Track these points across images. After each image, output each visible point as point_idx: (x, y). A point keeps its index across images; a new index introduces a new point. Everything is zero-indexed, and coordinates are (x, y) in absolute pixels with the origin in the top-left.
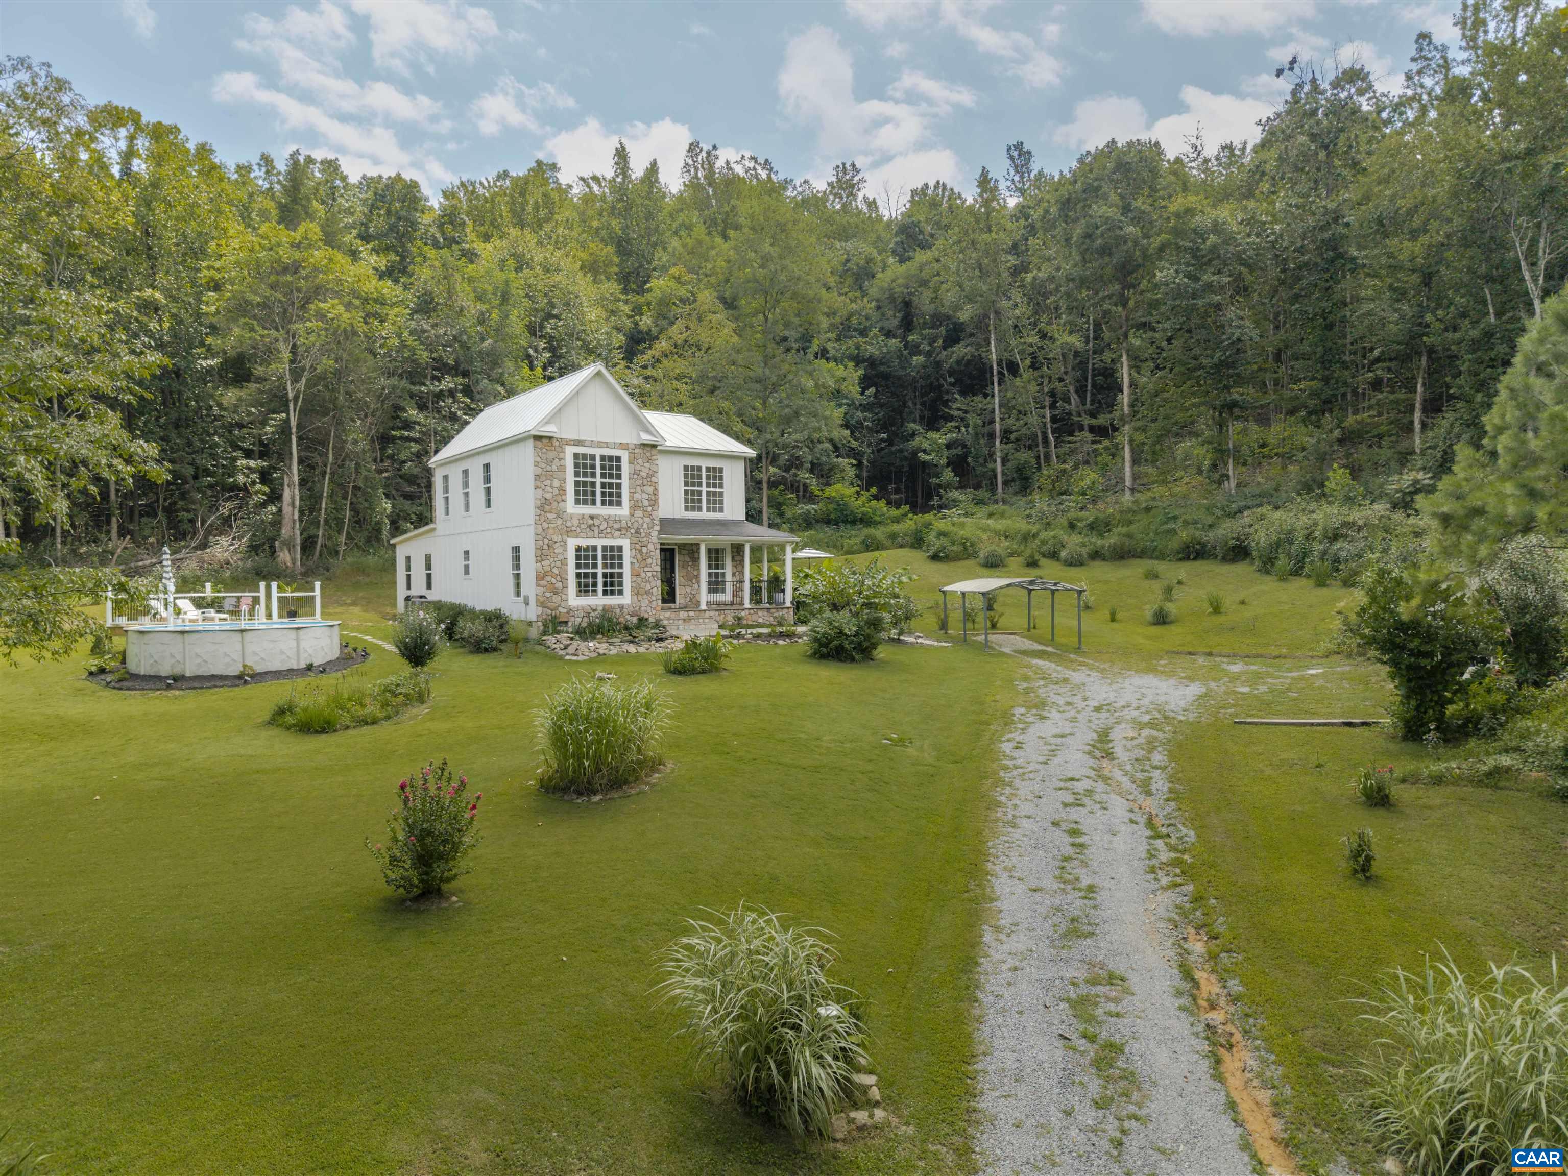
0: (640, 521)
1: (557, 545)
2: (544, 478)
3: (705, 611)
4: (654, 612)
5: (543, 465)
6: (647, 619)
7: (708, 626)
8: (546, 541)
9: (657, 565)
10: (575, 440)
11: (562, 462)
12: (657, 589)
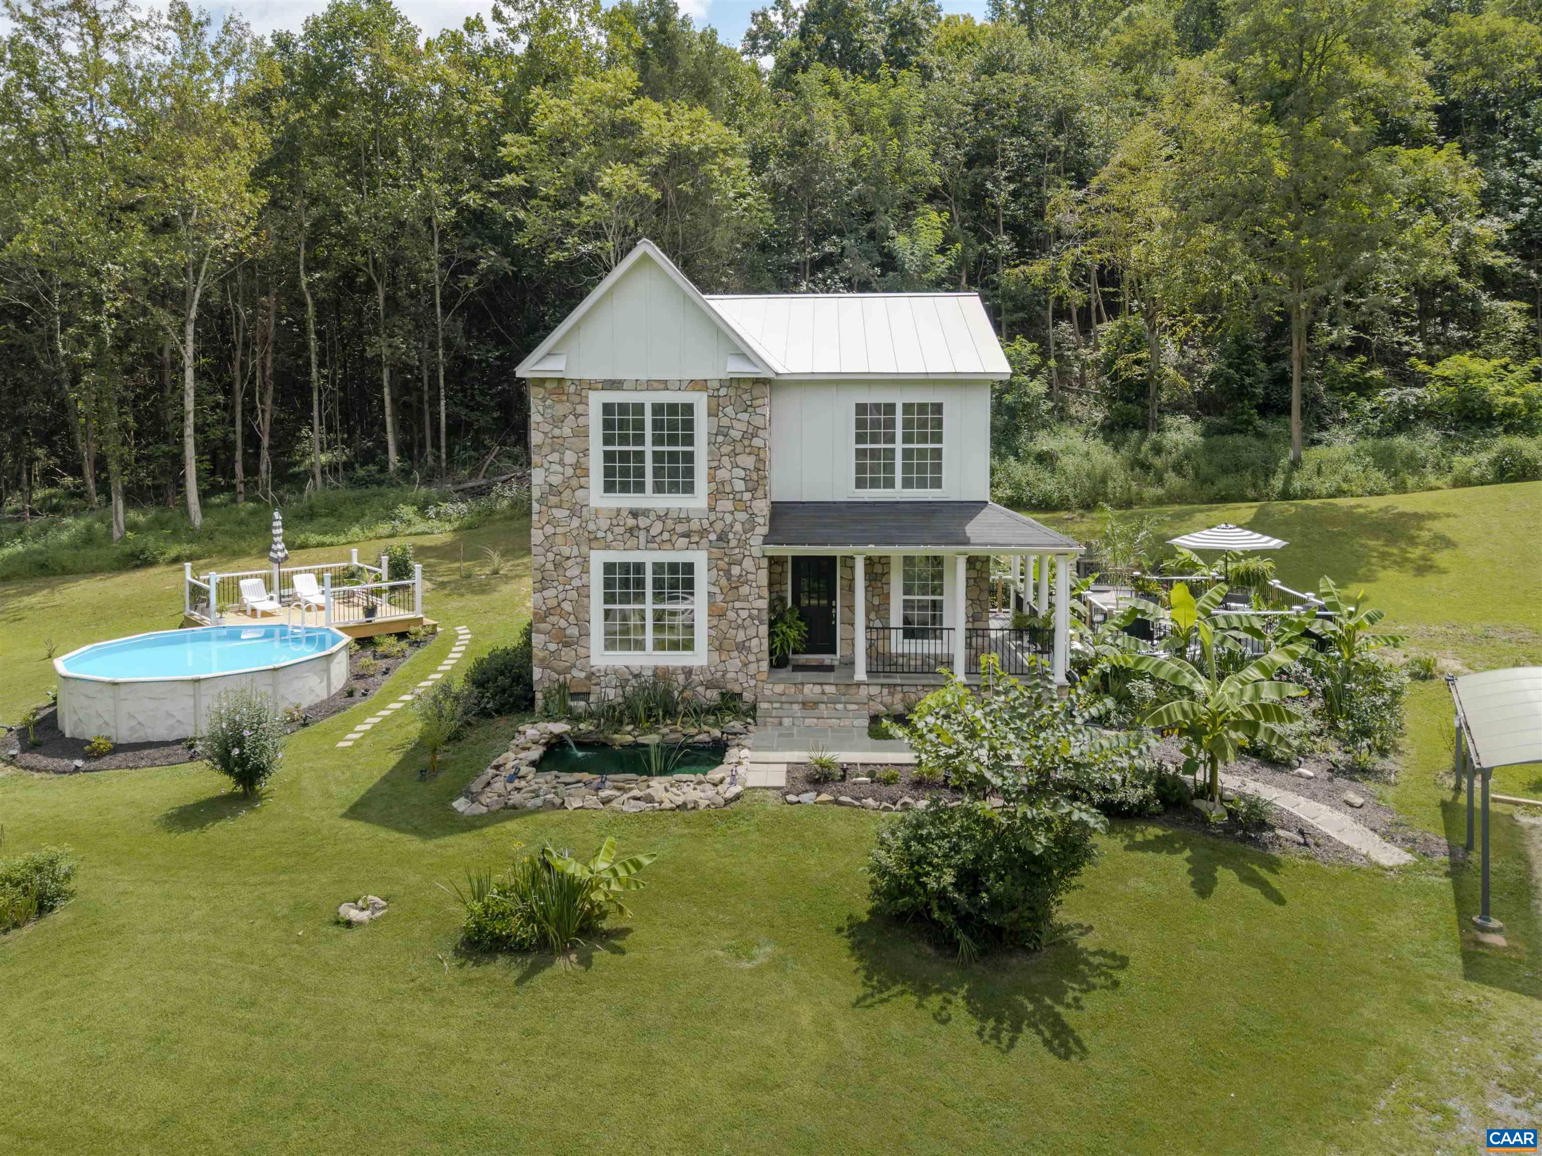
0: (729, 519)
1: (570, 563)
2: (546, 450)
3: (859, 684)
4: (752, 683)
5: (546, 428)
6: (740, 695)
7: (847, 722)
8: (550, 556)
9: (760, 597)
10: (605, 382)
11: (581, 421)
12: (760, 642)
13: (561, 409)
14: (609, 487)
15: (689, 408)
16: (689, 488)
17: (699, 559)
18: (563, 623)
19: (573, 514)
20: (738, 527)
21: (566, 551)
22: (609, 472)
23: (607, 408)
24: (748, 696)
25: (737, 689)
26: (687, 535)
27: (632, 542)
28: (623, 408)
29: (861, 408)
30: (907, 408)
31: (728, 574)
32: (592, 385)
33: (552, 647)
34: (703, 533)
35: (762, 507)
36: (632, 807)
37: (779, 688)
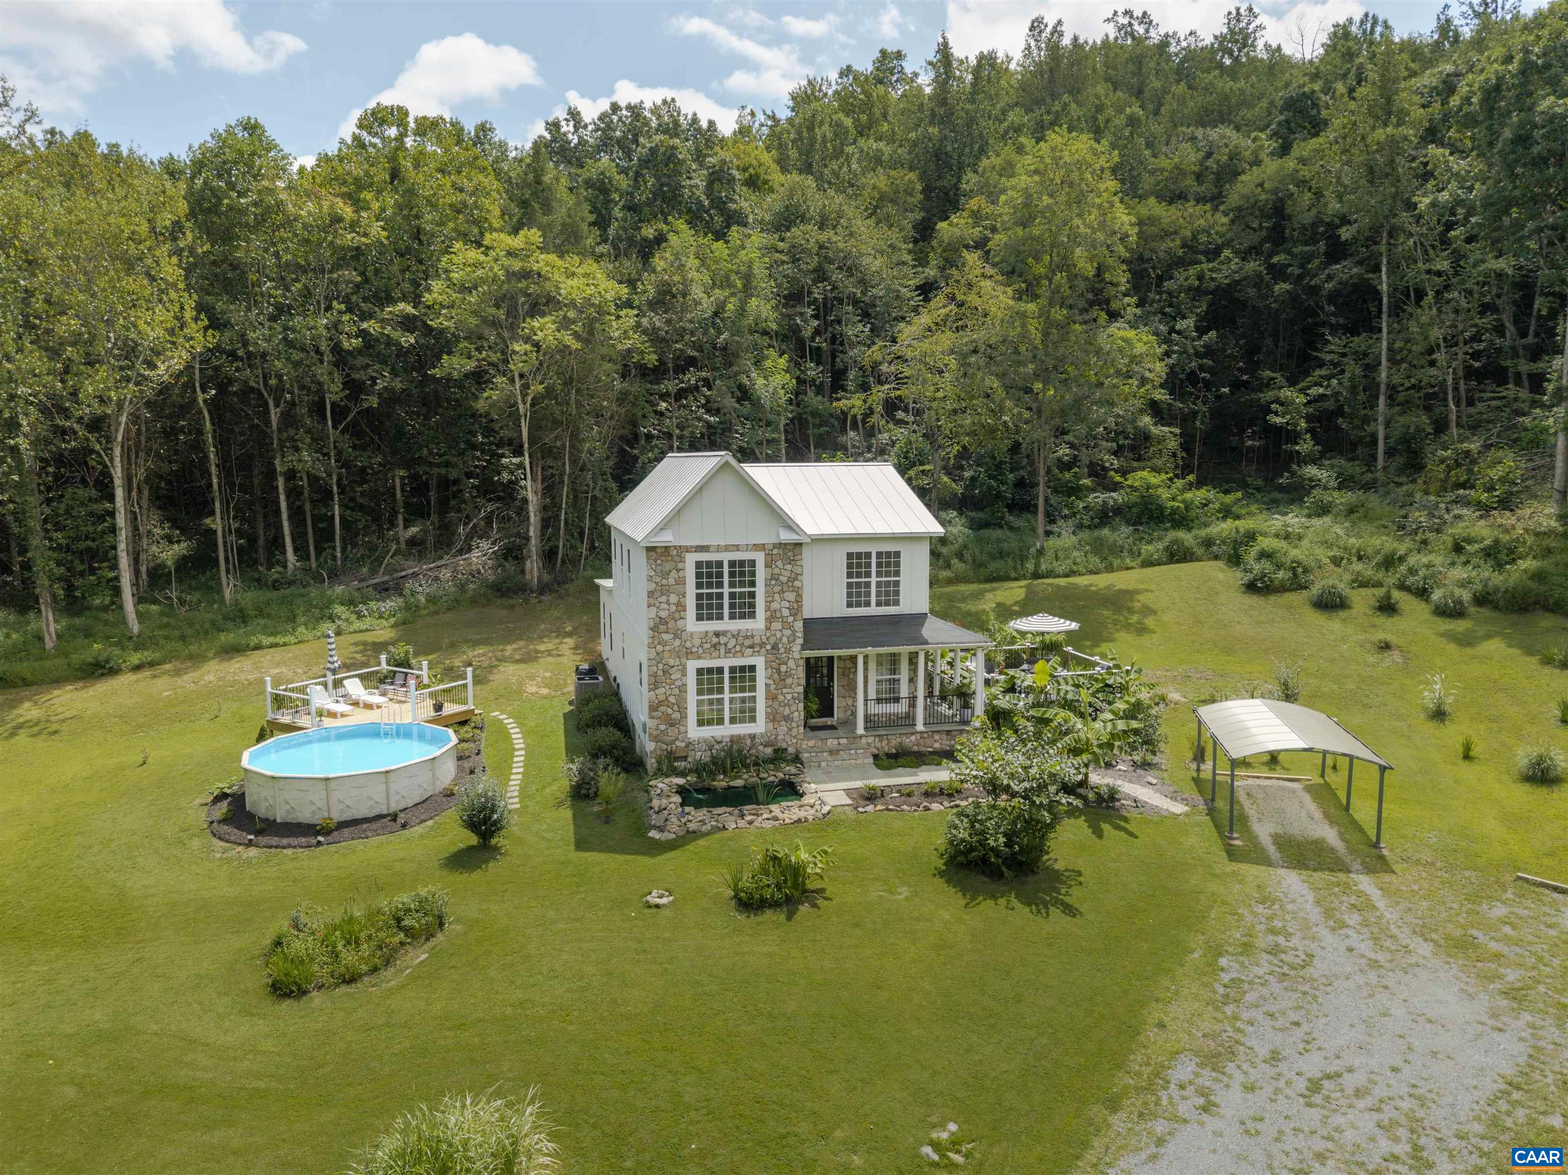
0: (779, 634)
1: (673, 670)
2: (657, 594)
3: (861, 737)
4: (794, 741)
6: (787, 750)
7: (860, 761)
8: (661, 666)
9: (799, 685)
10: (698, 547)
11: (681, 574)
12: (798, 714)
13: (668, 566)
14: (699, 618)
15: (753, 563)
16: (752, 615)
17: (759, 662)
18: (670, 711)
19: (676, 636)
20: (785, 640)
21: (672, 662)
22: (699, 607)
23: (699, 564)
24: (791, 750)
25: (784, 746)
26: (751, 647)
27: (716, 654)
28: (709, 564)
29: (850, 556)
30: (879, 555)
31: (778, 671)
32: (688, 549)
33: (663, 727)
34: (762, 645)
35: (799, 625)
36: (768, 825)
37: (811, 743)
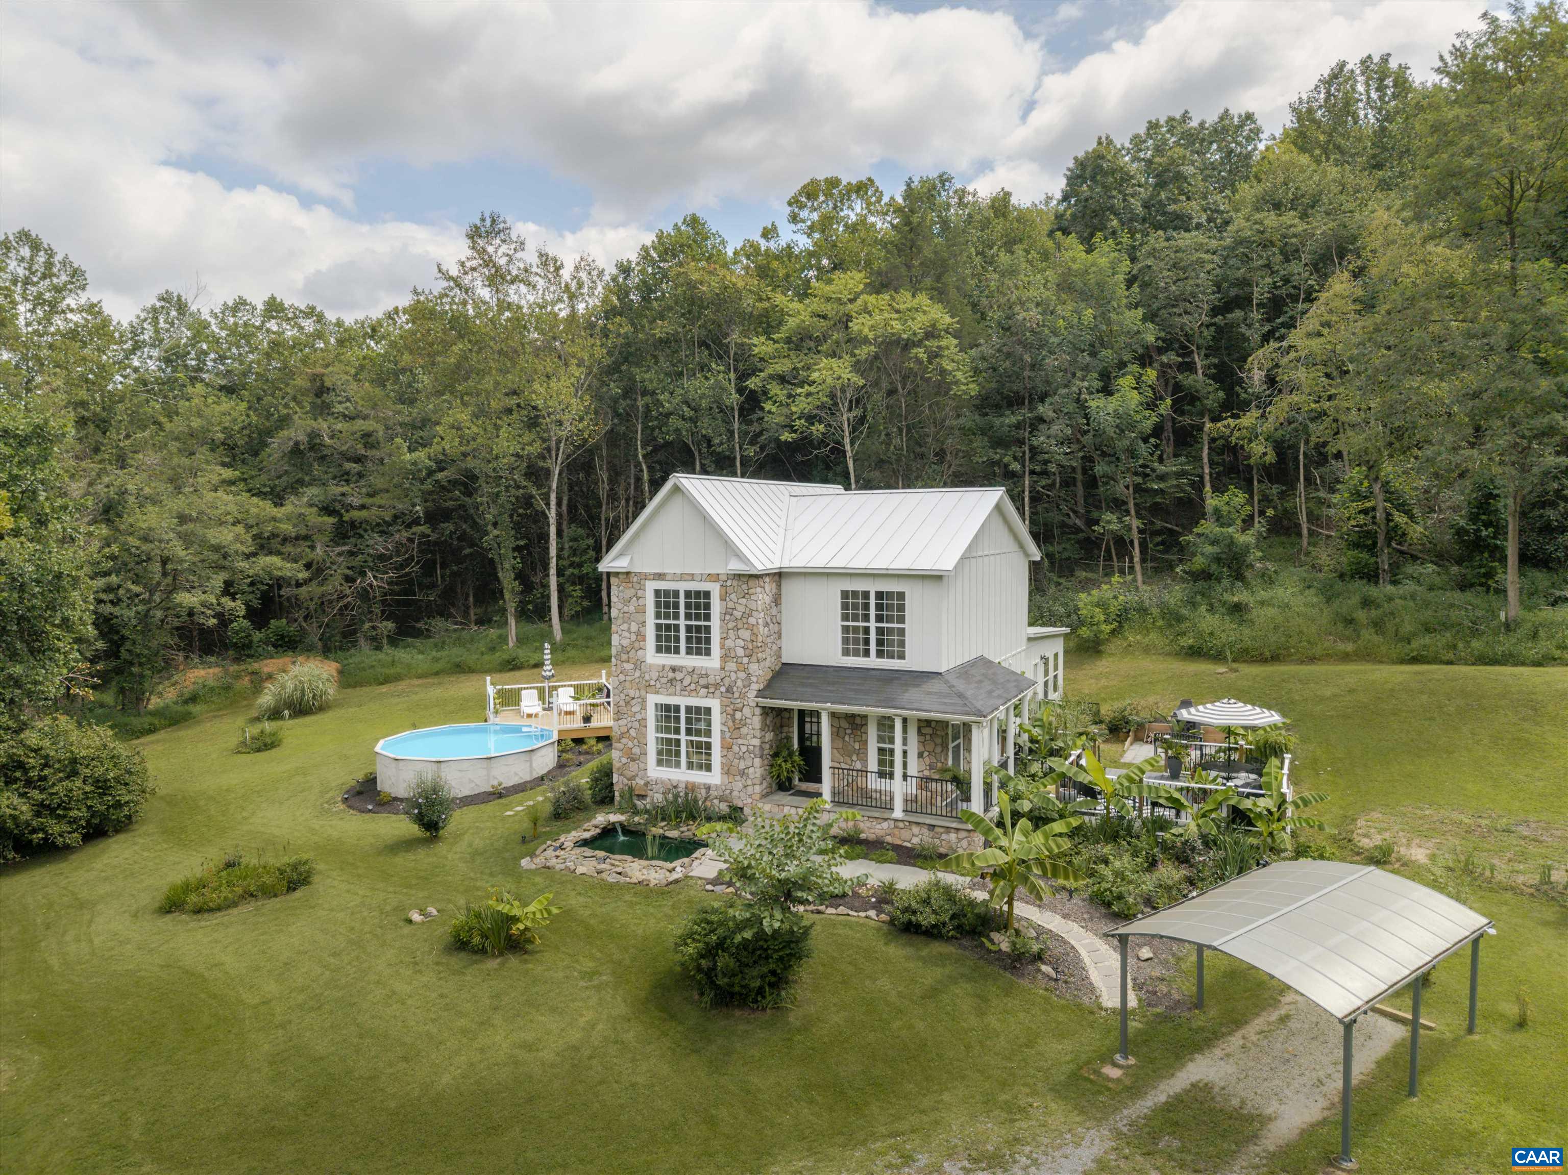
0: (733, 676)
1: (634, 702)
2: (619, 622)
4: (750, 801)
5: (620, 606)
6: (742, 809)
9: (754, 737)
10: (655, 574)
11: (641, 602)
13: (630, 593)
14: (659, 649)
15: (707, 594)
16: (708, 653)
17: (715, 704)
18: (630, 745)
19: (636, 667)
21: (632, 693)
22: (658, 638)
23: (657, 593)
24: (747, 811)
25: (740, 805)
26: (706, 687)
27: (672, 690)
28: (667, 593)
29: (845, 594)
30: (879, 595)
31: (733, 718)
32: (646, 577)
33: (624, 760)
34: (717, 686)
